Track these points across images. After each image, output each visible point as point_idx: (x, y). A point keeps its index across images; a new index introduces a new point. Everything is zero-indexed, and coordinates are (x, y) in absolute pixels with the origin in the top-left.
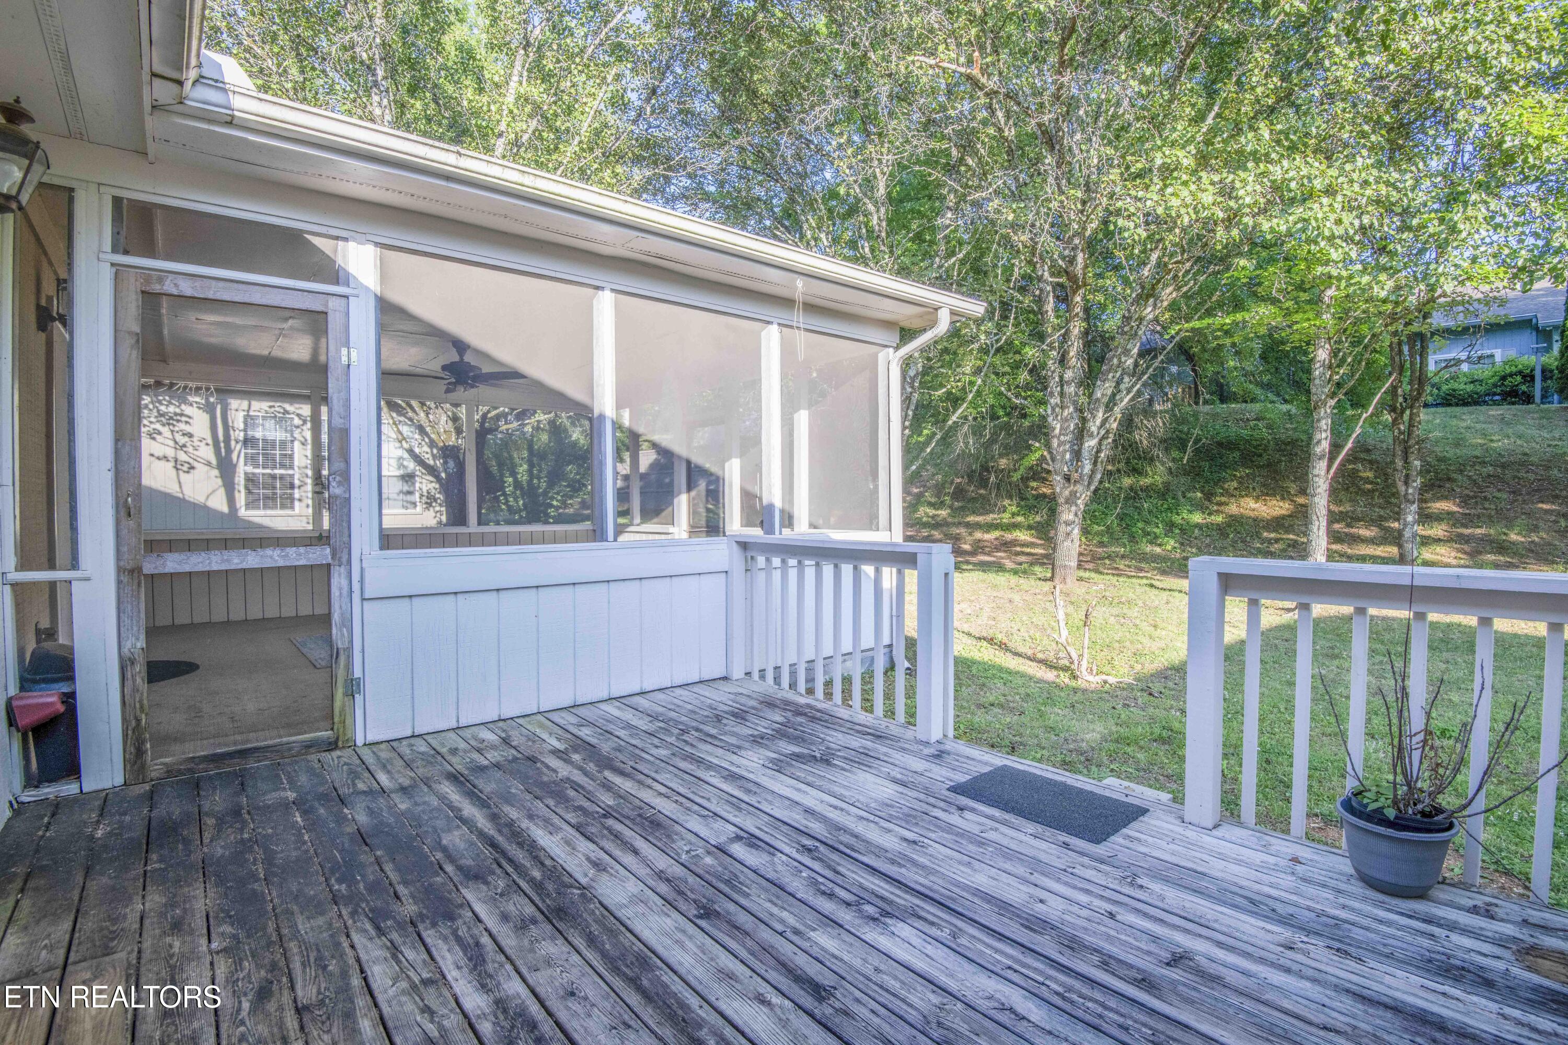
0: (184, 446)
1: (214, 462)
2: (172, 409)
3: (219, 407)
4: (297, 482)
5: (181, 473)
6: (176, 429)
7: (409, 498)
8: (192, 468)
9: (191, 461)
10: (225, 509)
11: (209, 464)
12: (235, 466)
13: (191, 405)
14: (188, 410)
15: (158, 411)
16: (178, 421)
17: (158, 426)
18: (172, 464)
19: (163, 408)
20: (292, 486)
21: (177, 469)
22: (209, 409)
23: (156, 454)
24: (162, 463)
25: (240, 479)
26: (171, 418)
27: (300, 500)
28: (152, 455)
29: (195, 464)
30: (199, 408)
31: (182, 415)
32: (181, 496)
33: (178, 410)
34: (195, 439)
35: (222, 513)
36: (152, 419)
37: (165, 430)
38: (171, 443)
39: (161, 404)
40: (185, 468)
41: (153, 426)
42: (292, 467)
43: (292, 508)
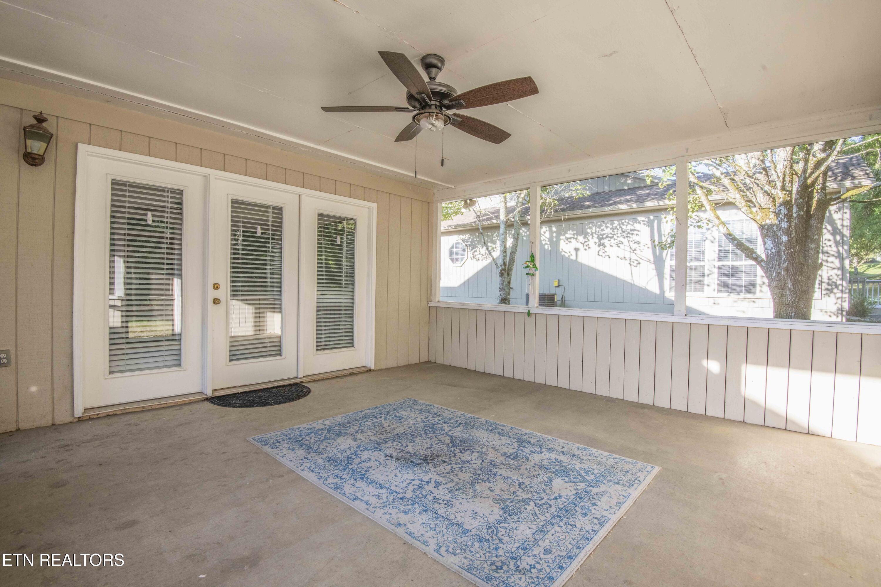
0: (635, 250)
1: (652, 259)
2: (629, 227)
3: (656, 222)
4: (706, 272)
5: (633, 266)
6: (631, 239)
8: (639, 263)
9: (639, 259)
10: (657, 291)
11: (649, 261)
12: (665, 261)
13: (639, 223)
14: (637, 226)
15: (622, 229)
16: (632, 234)
17: (621, 239)
18: (628, 261)
19: (624, 227)
20: (703, 275)
21: (631, 265)
22: (650, 224)
23: (620, 257)
24: (623, 261)
25: (667, 271)
26: (629, 233)
27: (708, 285)
28: (618, 257)
29: (641, 261)
30: (644, 224)
31: (634, 230)
32: (632, 282)
33: (632, 228)
34: (641, 245)
35: (656, 295)
36: (619, 235)
37: (625, 241)
38: (629, 249)
39: (623, 225)
40: (635, 264)
41: (619, 239)
42: (703, 260)
43: (703, 291)
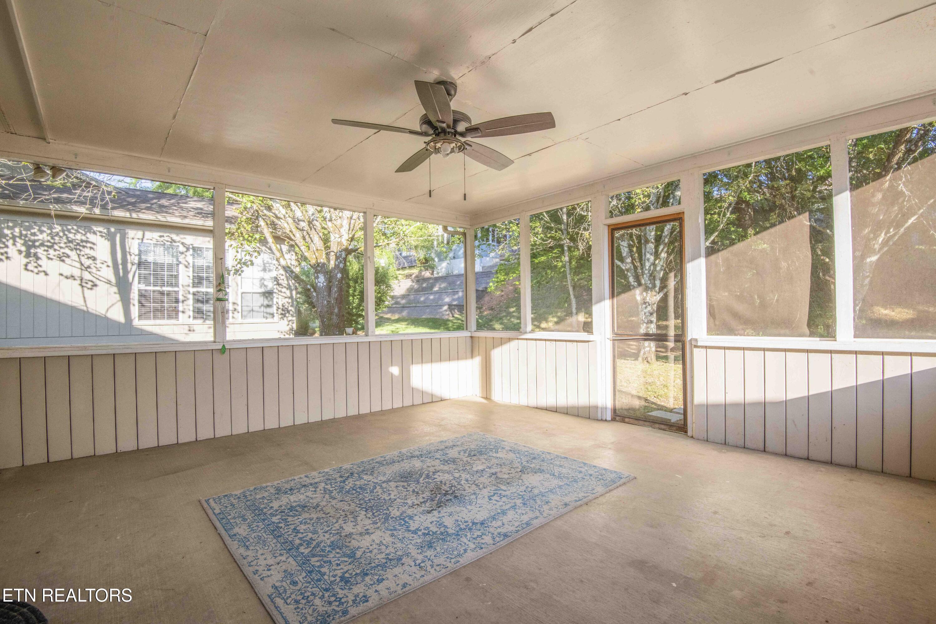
0: (89, 267)
1: (113, 280)
2: (79, 237)
3: (118, 235)
4: (181, 298)
5: (85, 289)
6: (82, 253)
7: (269, 310)
8: (96, 285)
9: (94, 280)
10: (122, 319)
11: (109, 282)
12: (131, 284)
13: (95, 233)
14: (91, 237)
15: (67, 238)
16: (84, 247)
17: (67, 251)
18: (79, 282)
19: (71, 236)
20: (177, 301)
21: (83, 287)
22: (111, 237)
23: (65, 274)
24: (70, 281)
25: (135, 296)
26: (78, 244)
27: (183, 312)
28: (61, 275)
29: (98, 282)
30: (102, 236)
31: (87, 242)
32: (85, 309)
33: (84, 238)
34: (98, 262)
35: (119, 323)
36: (62, 245)
37: (73, 254)
38: (78, 265)
39: (70, 232)
40: (89, 286)
41: (62, 251)
42: (177, 285)
43: (177, 318)
